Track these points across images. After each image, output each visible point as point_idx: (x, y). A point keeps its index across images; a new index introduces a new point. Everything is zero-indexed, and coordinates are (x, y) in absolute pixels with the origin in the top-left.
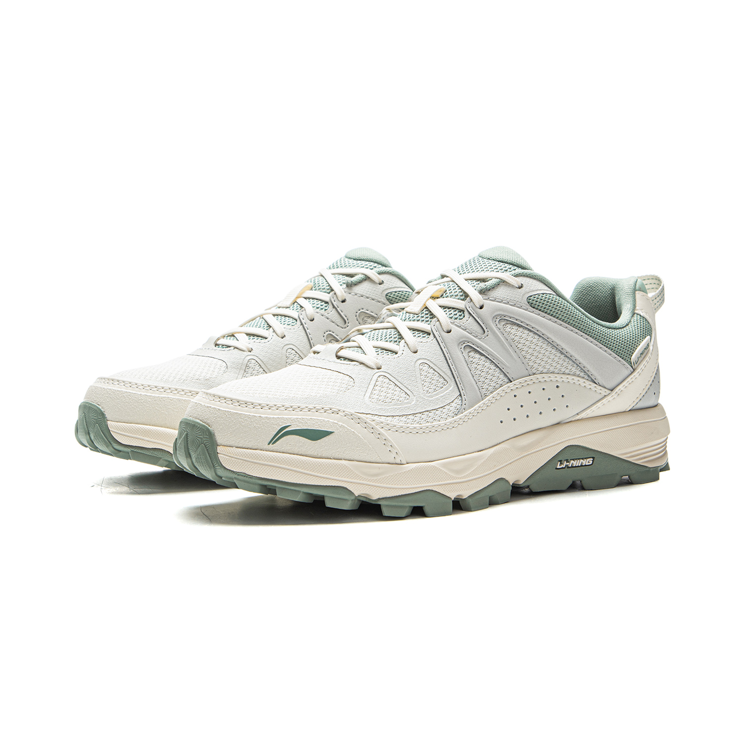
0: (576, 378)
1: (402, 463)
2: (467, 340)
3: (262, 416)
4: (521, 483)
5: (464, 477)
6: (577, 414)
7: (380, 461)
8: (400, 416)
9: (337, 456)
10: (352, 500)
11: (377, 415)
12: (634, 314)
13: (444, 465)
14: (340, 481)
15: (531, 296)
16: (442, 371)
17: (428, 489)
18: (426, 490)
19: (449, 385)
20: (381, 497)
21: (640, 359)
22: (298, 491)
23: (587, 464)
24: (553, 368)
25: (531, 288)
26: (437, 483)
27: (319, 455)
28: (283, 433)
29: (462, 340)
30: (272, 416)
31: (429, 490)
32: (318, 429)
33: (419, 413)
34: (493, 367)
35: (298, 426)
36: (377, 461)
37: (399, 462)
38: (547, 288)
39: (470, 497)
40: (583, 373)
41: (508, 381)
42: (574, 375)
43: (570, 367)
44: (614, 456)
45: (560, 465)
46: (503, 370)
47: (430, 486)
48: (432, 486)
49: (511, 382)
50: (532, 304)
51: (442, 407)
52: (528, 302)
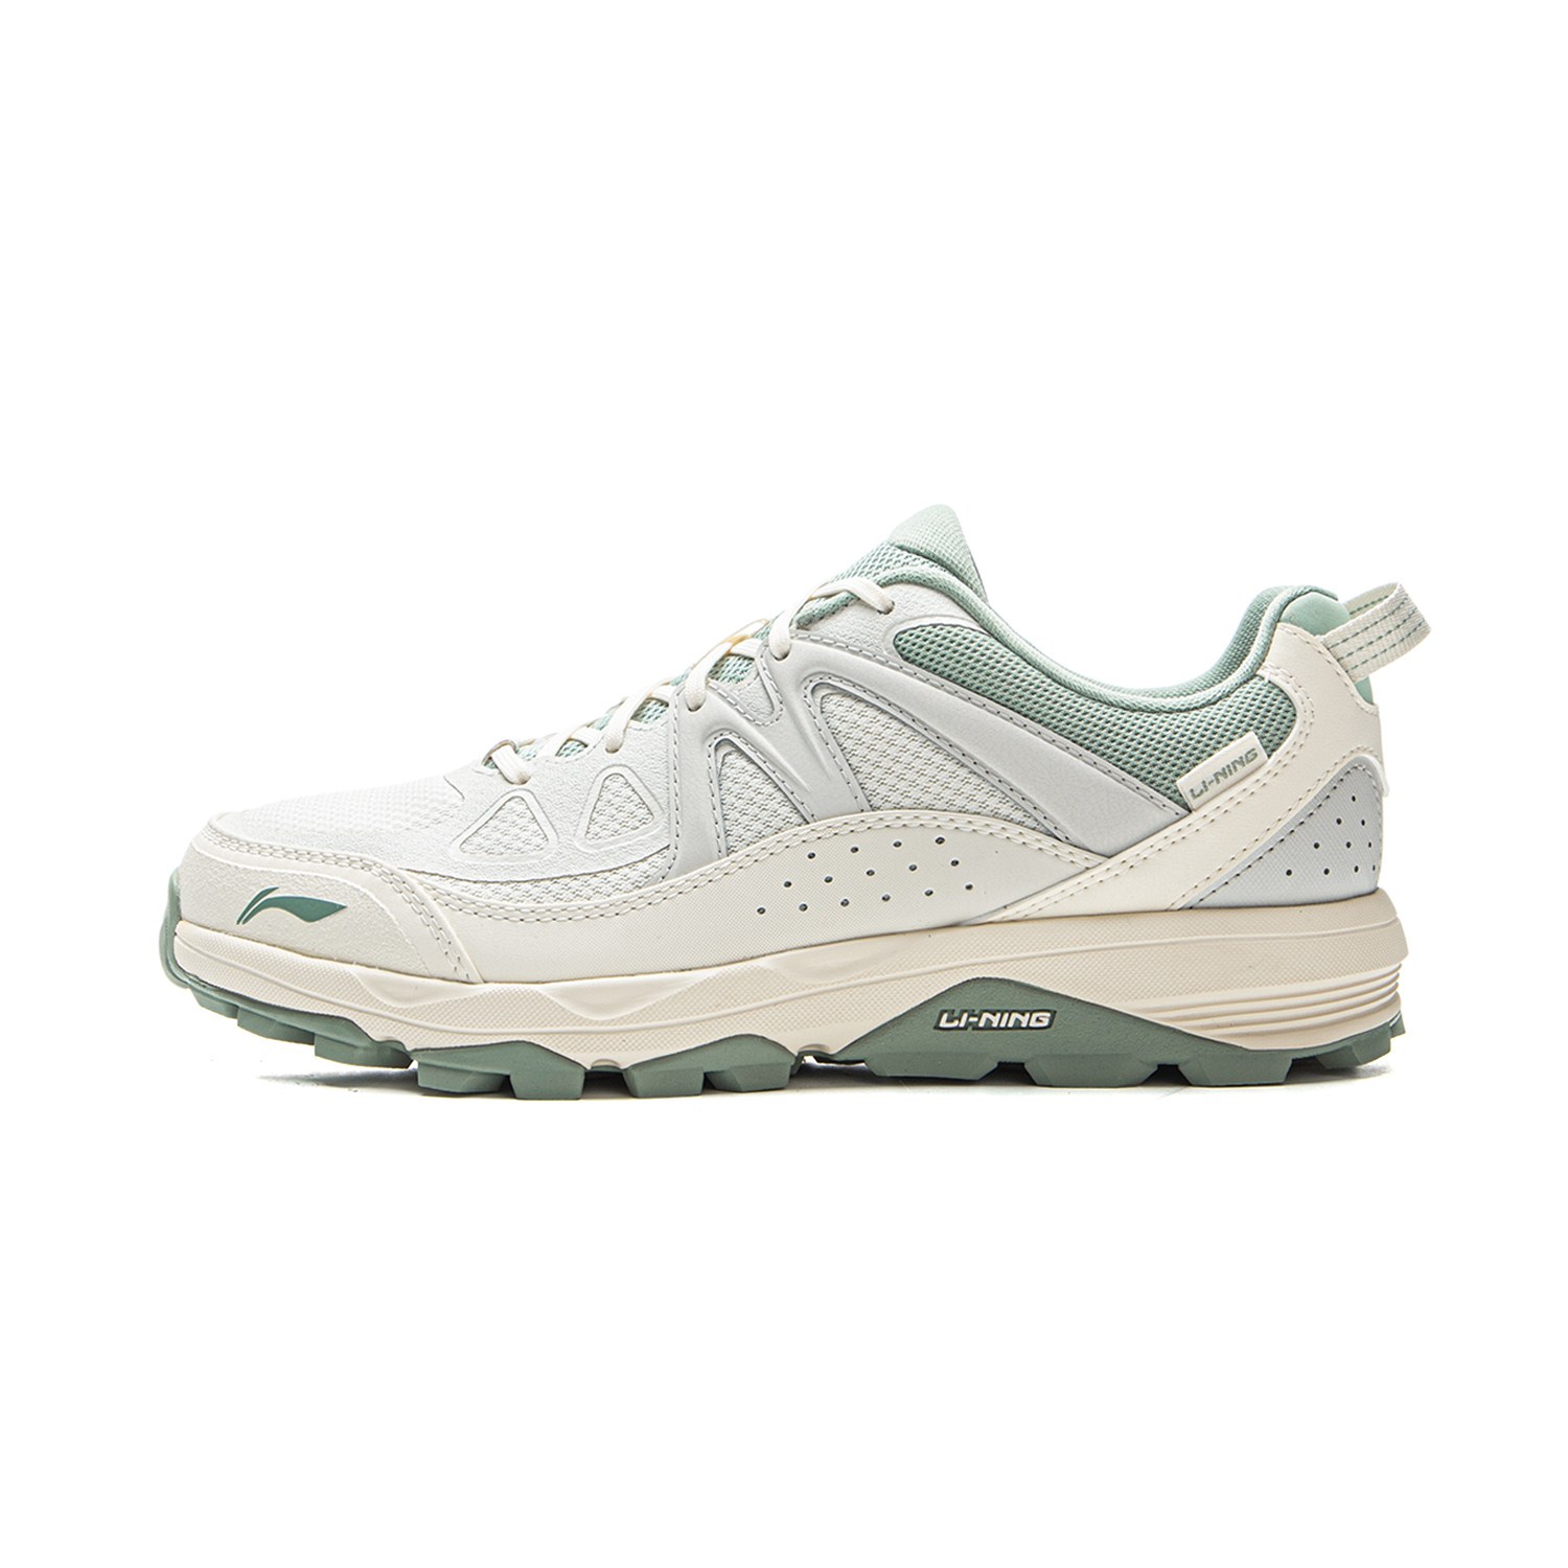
0: (997, 825)
1: (472, 980)
2: (729, 727)
3: (240, 866)
4: (831, 1053)
5: (609, 1023)
6: (1005, 907)
7: (426, 973)
8: (502, 883)
9: (345, 955)
10: (365, 1049)
11: (452, 878)
12: (1255, 676)
13: (564, 994)
14: (340, 1005)
15: (904, 632)
16: (650, 792)
17: (521, 1039)
18: (518, 1042)
19: (655, 824)
20: (419, 1047)
21: (1214, 788)
22: (271, 1020)
23: (1033, 1024)
24: (931, 796)
25: (909, 613)
26: (539, 1029)
27: (316, 950)
28: (264, 902)
29: (719, 727)
30: (253, 868)
31: (524, 1042)
32: (320, 898)
33: (548, 879)
34: (769, 789)
35: (289, 890)
36: (420, 973)
37: (465, 979)
38: (962, 614)
39: (635, 1066)
40: (1021, 813)
41: (801, 820)
42: (995, 815)
43: (980, 797)
44: (1120, 1013)
45: (948, 1021)
46: (791, 797)
47: (524, 1034)
48: (530, 1034)
49: (808, 823)
50: (904, 649)
51: (610, 871)
52: (897, 647)
